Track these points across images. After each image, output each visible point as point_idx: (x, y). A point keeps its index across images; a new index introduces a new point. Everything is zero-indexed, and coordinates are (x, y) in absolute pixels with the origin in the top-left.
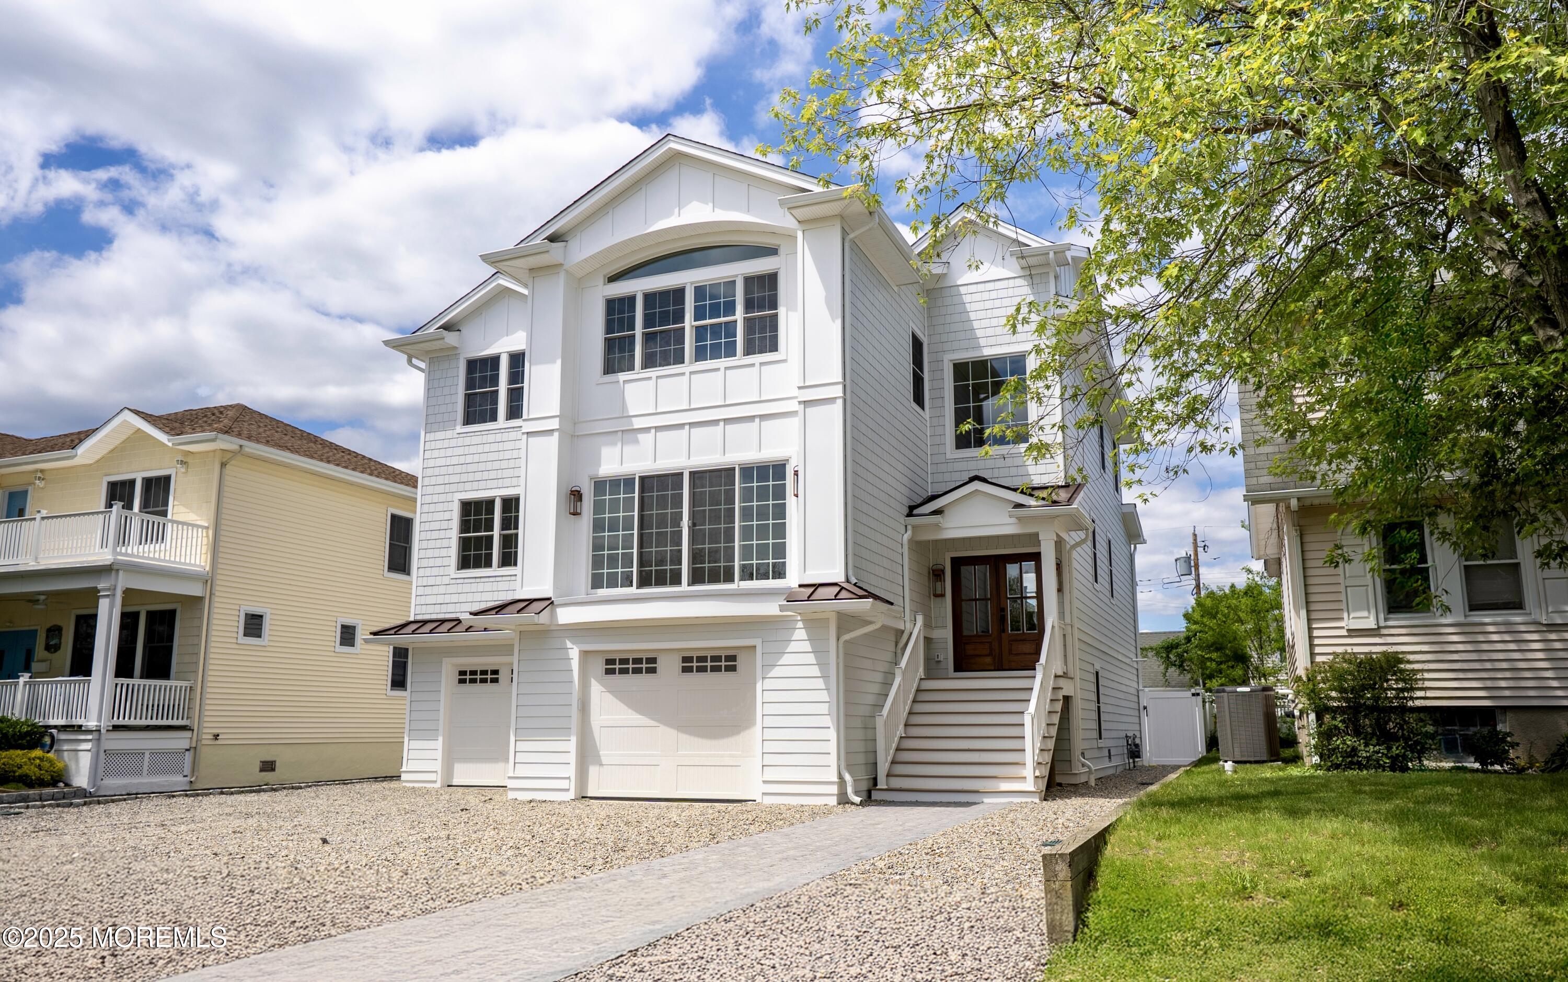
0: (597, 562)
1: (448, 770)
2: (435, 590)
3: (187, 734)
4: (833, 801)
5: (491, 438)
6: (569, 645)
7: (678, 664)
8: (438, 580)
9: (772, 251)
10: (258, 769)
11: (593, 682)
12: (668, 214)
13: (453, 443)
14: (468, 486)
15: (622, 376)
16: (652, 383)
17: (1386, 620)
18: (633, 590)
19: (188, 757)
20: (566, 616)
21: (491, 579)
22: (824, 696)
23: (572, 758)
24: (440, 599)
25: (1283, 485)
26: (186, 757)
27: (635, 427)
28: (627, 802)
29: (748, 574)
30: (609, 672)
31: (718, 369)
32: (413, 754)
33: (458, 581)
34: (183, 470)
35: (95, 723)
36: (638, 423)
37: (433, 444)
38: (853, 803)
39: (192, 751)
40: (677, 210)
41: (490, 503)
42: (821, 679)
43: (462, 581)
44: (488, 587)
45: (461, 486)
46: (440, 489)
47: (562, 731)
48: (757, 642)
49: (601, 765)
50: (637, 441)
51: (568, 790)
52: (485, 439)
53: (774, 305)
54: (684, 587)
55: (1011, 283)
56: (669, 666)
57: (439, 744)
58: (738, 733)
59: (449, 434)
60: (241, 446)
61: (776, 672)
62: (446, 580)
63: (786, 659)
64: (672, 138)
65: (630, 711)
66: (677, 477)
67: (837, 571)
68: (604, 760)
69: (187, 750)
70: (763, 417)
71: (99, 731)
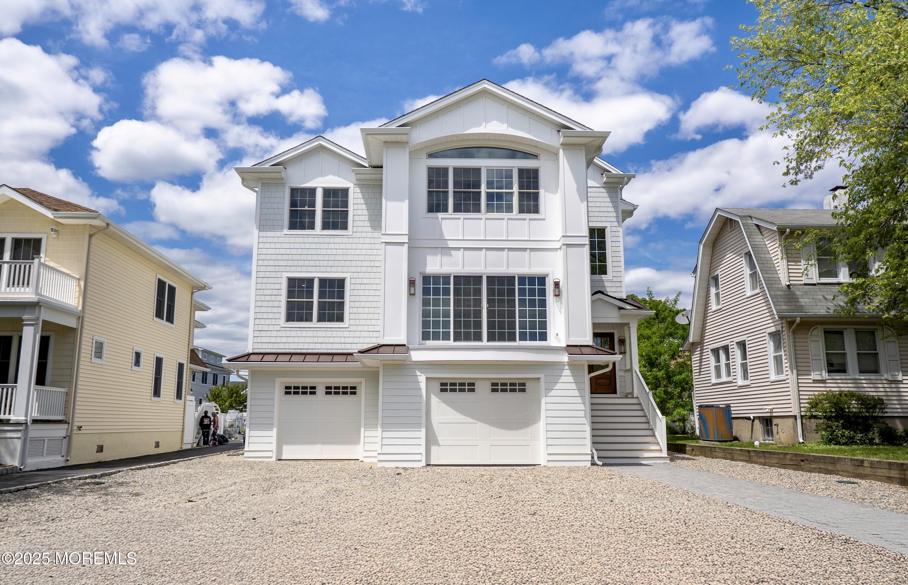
0: (425, 324)
1: (279, 450)
2: (269, 334)
3: (65, 426)
4: (589, 464)
5: (310, 240)
6: (418, 373)
7: (489, 387)
8: (271, 328)
9: (535, 157)
10: (95, 451)
11: (433, 396)
12: (480, 125)
13: (281, 240)
14: (293, 269)
15: (440, 215)
16: (460, 222)
17: (829, 376)
18: (451, 343)
19: (65, 442)
20: (417, 356)
21: (312, 329)
22: (582, 407)
23: (423, 441)
24: (273, 340)
25: (791, 311)
26: (64, 443)
27: (450, 246)
28: (469, 467)
29: (523, 337)
30: (442, 390)
31: (503, 219)
32: (252, 440)
33: (287, 329)
34: (55, 236)
35: (24, 418)
36: (451, 244)
37: (265, 240)
38: (598, 465)
39: (67, 438)
40: (484, 123)
41: (310, 281)
42: (580, 398)
43: (290, 329)
44: (310, 334)
45: (288, 269)
46: (272, 269)
47: (416, 426)
48: (542, 376)
49: (439, 446)
50: (450, 255)
51: (421, 461)
52: (306, 240)
53: (537, 187)
54: (485, 342)
55: (598, 190)
56: (483, 389)
57: (274, 432)
58: (528, 426)
59: (278, 234)
60: (108, 224)
61: (553, 393)
62: (278, 328)
63: (558, 386)
64: (487, 82)
65: (458, 414)
66: (478, 279)
67: (588, 339)
68: (441, 443)
69: (64, 438)
70: (532, 250)
71: (26, 424)
